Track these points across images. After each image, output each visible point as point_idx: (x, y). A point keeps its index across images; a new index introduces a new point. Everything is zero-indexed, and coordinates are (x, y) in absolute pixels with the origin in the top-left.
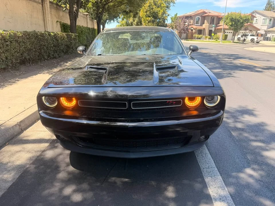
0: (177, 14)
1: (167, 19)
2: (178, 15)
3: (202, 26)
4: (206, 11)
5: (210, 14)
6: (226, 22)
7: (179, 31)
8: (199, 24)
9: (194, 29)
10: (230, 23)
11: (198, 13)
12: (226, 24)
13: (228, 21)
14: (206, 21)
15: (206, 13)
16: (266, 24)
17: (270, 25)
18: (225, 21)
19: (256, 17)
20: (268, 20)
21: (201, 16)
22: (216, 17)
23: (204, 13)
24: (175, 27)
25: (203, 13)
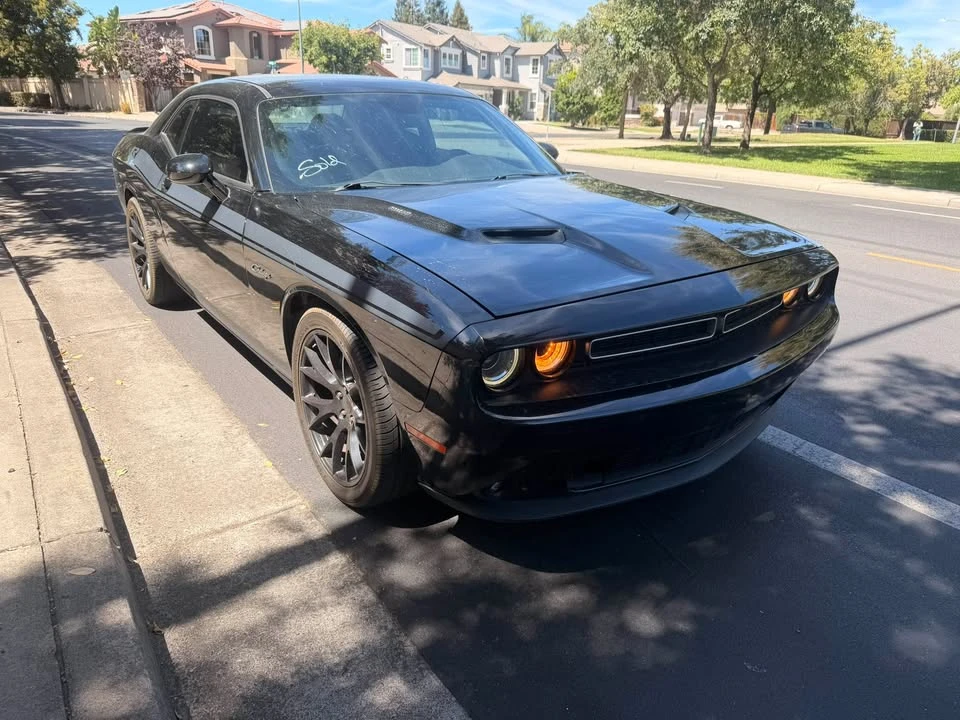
0: (117, 9)
1: (78, 27)
2: (121, 16)
3: (224, 63)
4: (227, 9)
5: (244, 22)
6: (309, 53)
7: (142, 79)
8: (210, 54)
9: (197, 72)
10: (324, 59)
11: (197, 13)
12: (311, 62)
13: (314, 49)
14: (233, 45)
15: (227, 16)
16: (416, 64)
17: (426, 69)
18: (306, 51)
19: (386, 43)
20: (420, 54)
21: (214, 27)
22: (267, 34)
23: (220, 16)
24: (120, 60)
25: (215, 16)
